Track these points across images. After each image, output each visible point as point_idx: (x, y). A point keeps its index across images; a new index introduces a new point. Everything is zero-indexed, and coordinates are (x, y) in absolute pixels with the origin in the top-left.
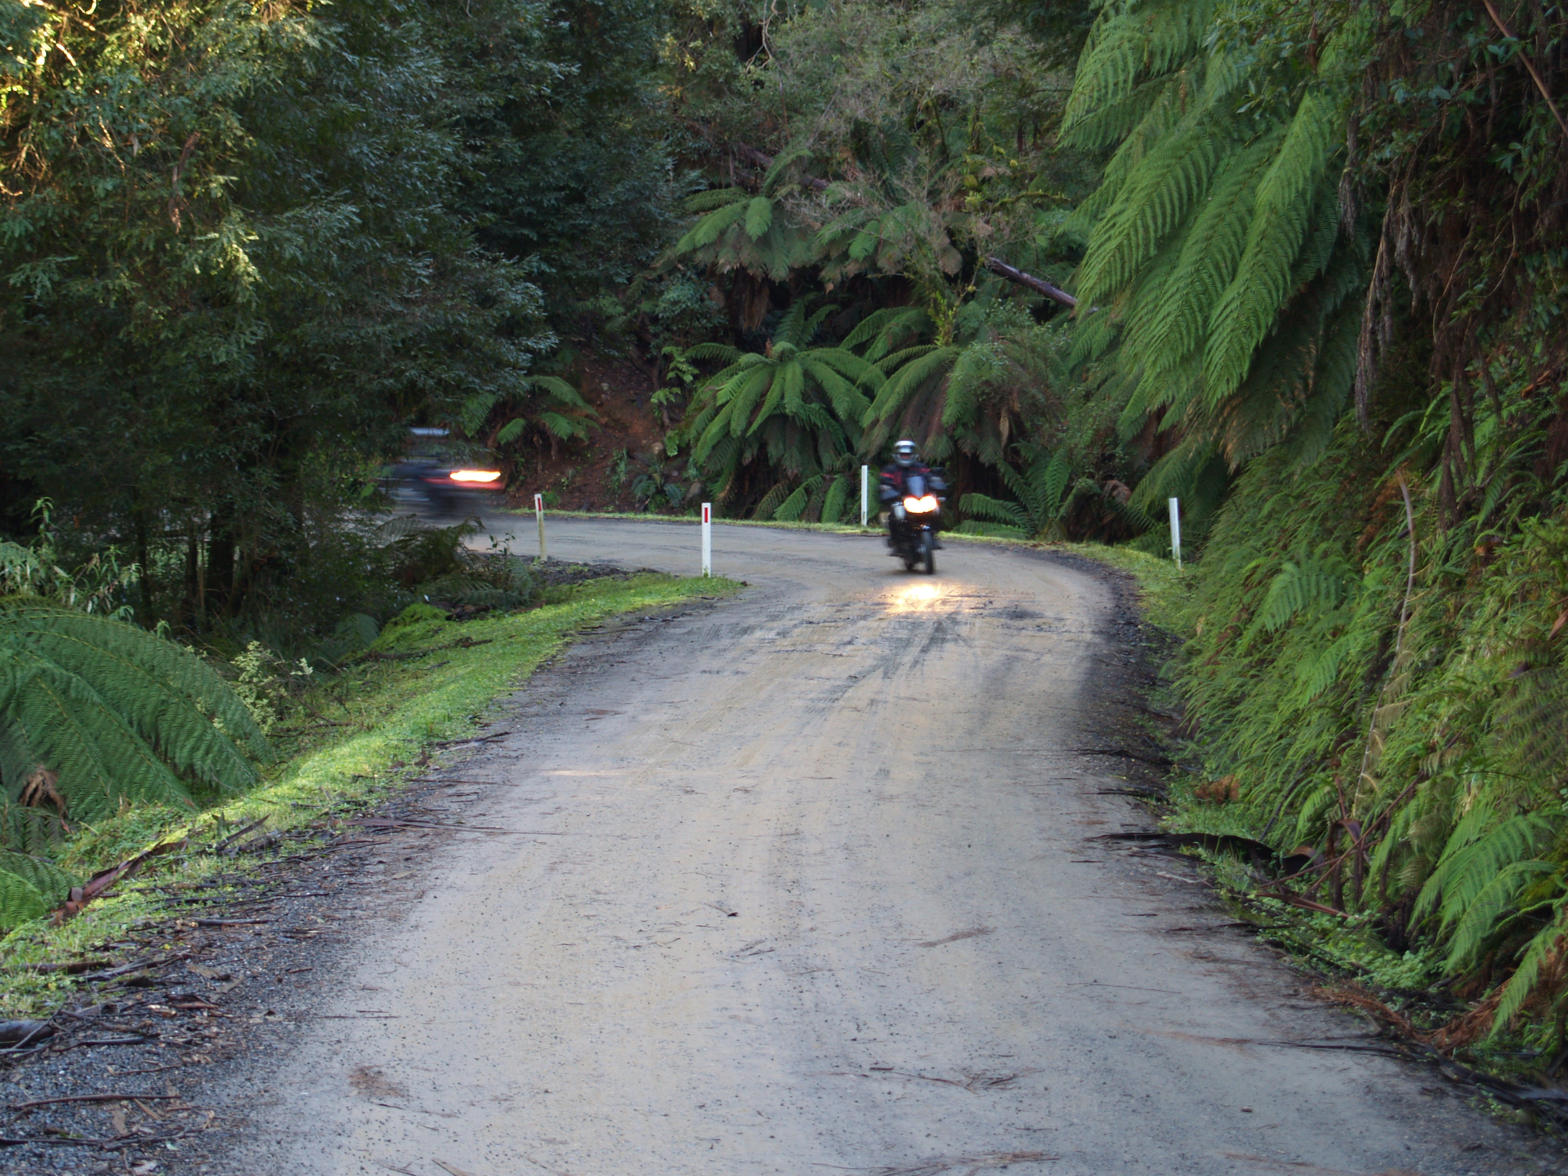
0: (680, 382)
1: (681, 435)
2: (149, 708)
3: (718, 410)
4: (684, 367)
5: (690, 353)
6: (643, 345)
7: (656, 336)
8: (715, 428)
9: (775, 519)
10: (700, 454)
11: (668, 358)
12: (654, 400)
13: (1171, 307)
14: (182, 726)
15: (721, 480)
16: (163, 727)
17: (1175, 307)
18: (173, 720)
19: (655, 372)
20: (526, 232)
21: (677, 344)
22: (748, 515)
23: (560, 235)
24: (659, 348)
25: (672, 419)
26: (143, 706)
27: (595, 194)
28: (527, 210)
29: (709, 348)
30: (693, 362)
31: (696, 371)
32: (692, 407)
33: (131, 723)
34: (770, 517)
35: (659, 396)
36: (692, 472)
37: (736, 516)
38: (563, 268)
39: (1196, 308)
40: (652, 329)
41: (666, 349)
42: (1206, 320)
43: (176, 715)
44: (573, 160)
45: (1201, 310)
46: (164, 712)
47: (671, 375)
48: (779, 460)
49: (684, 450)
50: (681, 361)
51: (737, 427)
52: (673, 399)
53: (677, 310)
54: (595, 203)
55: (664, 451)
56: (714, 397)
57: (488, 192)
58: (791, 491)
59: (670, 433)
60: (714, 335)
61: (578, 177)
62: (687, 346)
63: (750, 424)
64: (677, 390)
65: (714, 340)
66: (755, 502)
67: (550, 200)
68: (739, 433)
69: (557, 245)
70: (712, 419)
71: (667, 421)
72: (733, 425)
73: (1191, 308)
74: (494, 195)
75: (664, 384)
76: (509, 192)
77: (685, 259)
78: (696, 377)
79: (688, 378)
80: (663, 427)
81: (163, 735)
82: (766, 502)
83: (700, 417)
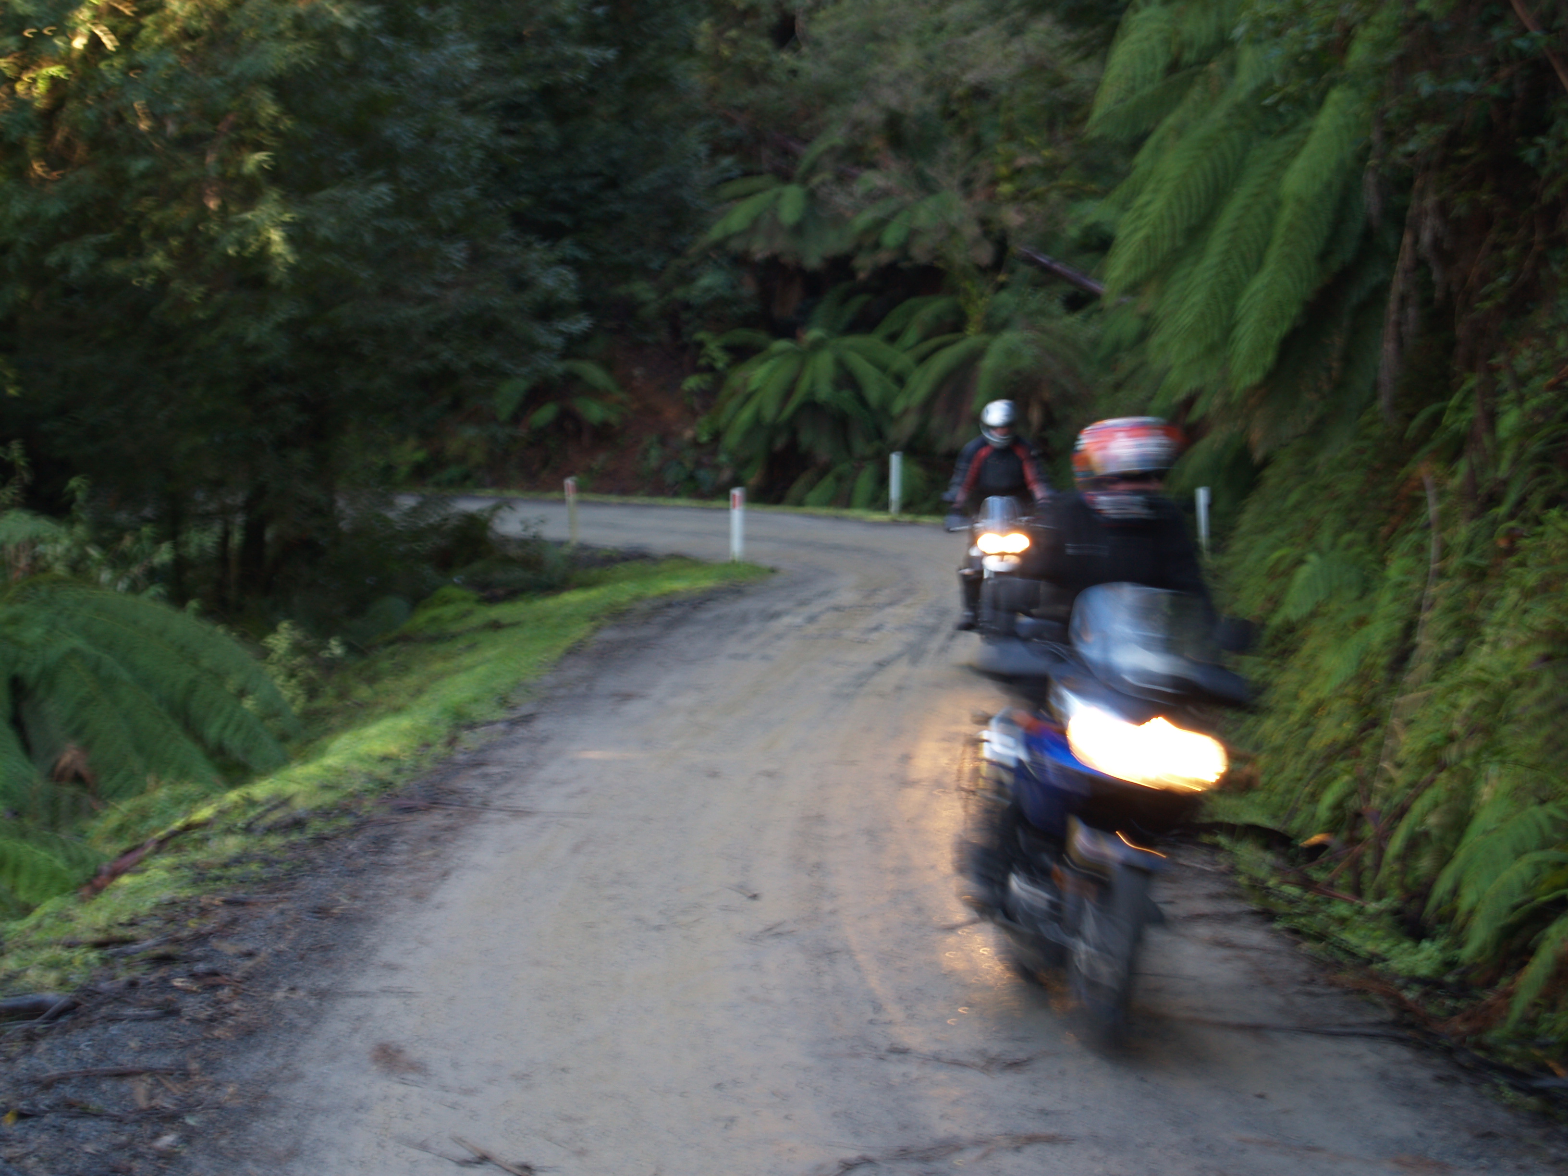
0: (710, 369)
1: (712, 422)
3: (749, 397)
4: (717, 354)
5: (723, 339)
6: (676, 331)
7: (688, 322)
8: (746, 415)
9: (805, 506)
10: (732, 440)
11: (701, 345)
12: (685, 387)
15: (752, 466)
19: (686, 358)
21: (709, 331)
22: (778, 502)
24: (691, 334)
25: (703, 407)
27: (629, 180)
28: (562, 196)
29: (741, 335)
30: (726, 349)
31: (728, 359)
32: (723, 394)
34: (801, 503)
35: (692, 382)
36: (723, 458)
37: (767, 502)
38: (597, 254)
40: (684, 316)
41: (698, 336)
44: (607, 147)
47: (703, 362)
48: (810, 448)
49: (717, 436)
50: (713, 348)
51: (769, 413)
52: (704, 386)
53: (711, 296)
54: (628, 190)
55: (695, 437)
56: (745, 384)
57: (521, 177)
58: (822, 478)
59: (701, 420)
60: (747, 322)
61: (612, 164)
62: (720, 333)
63: (782, 410)
64: (708, 377)
65: (745, 326)
66: (786, 487)
67: (584, 186)
68: (770, 419)
69: (591, 231)
70: (743, 405)
71: (698, 408)
72: (765, 411)
75: (696, 370)
76: (543, 178)
77: (719, 246)
78: (728, 364)
79: (720, 365)
80: (694, 414)
82: (796, 489)
83: (732, 405)
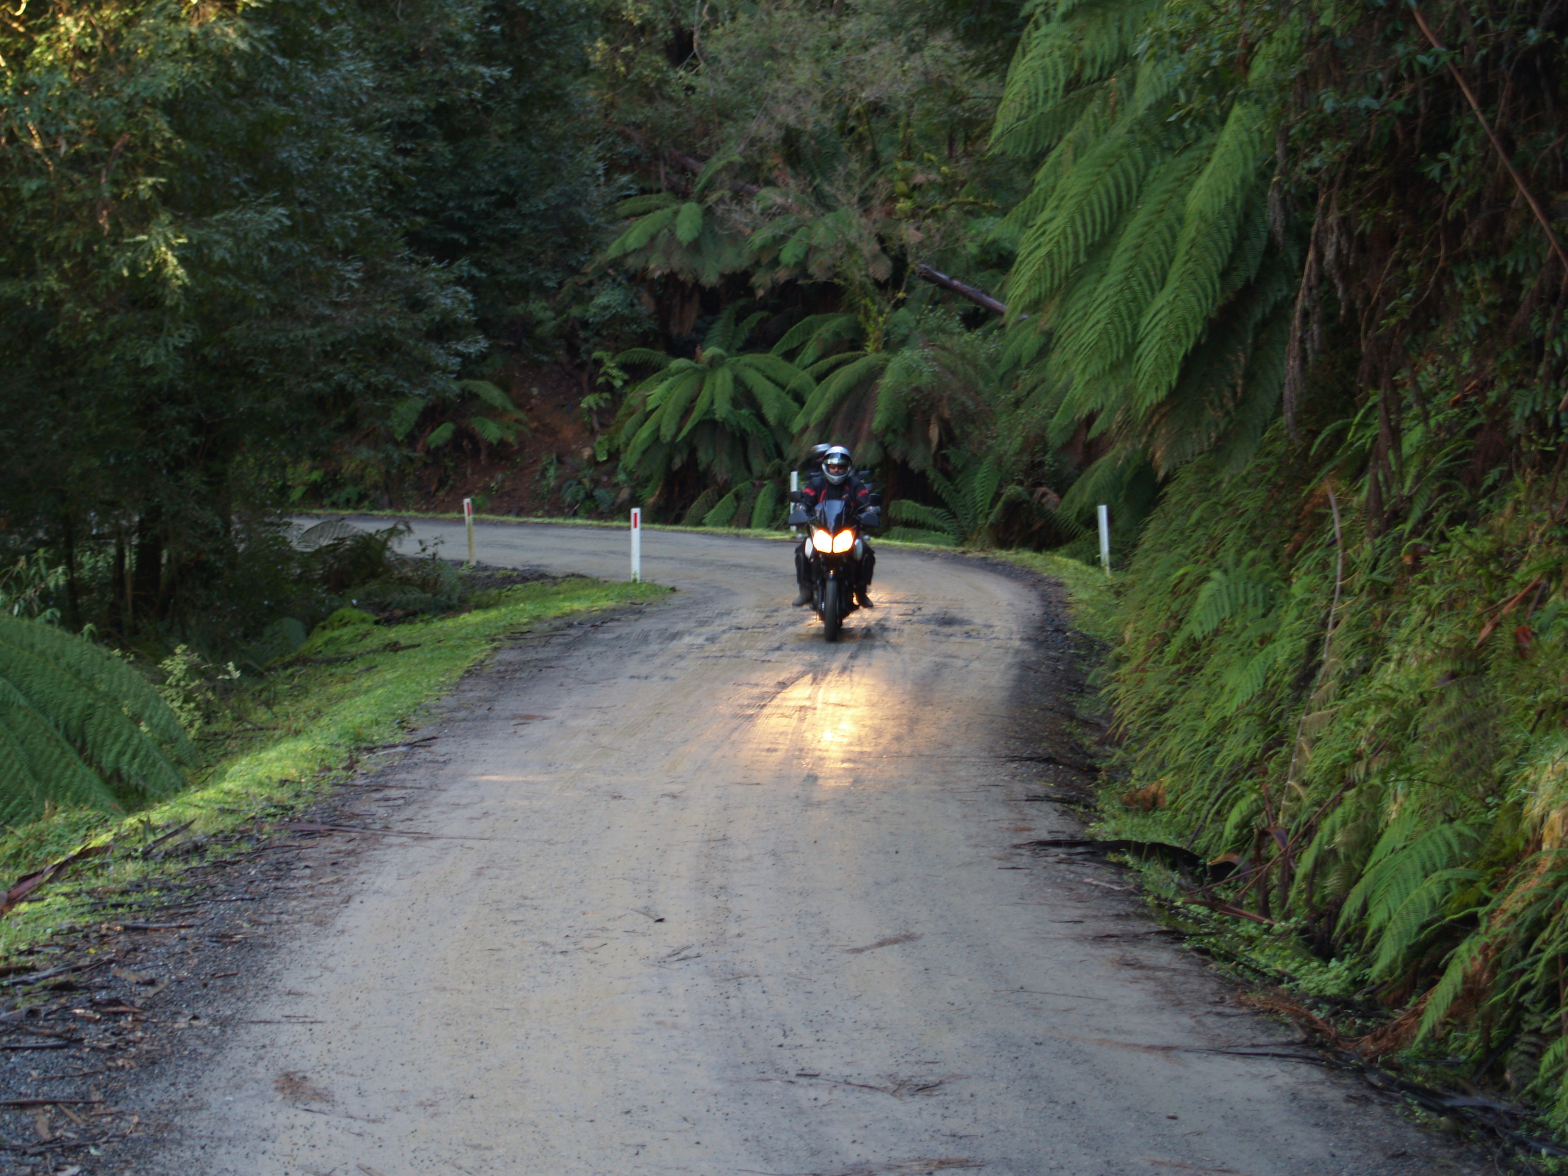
0: (609, 387)
1: (611, 440)
2: (76, 712)
3: (648, 416)
4: (615, 372)
5: (621, 358)
6: (573, 350)
7: (586, 340)
8: (644, 433)
9: (704, 525)
10: (629, 459)
11: (599, 363)
12: (584, 405)
13: (1101, 314)
14: (109, 730)
15: (651, 485)
16: (90, 731)
17: (1104, 314)
18: (100, 724)
19: (585, 377)
20: (456, 236)
21: (607, 349)
22: (677, 521)
23: (491, 239)
24: (589, 352)
25: (602, 425)
26: (70, 710)
27: (526, 198)
28: (458, 214)
29: (638, 354)
30: (624, 367)
31: (626, 377)
32: (621, 412)
33: (57, 726)
34: (700, 523)
35: (589, 401)
36: (621, 477)
37: (666, 522)
38: (494, 272)
39: (1125, 316)
40: (582, 334)
41: (596, 354)
42: (1135, 328)
43: (103, 719)
44: (504, 165)
45: (1130, 317)
46: (90, 716)
47: (601, 380)
48: (709, 466)
49: (614, 456)
50: (610, 366)
51: (667, 433)
52: (602, 404)
53: (608, 315)
54: (526, 208)
55: (593, 456)
56: (644, 402)
57: (417, 196)
58: (721, 496)
59: (600, 438)
60: (644, 340)
61: (508, 181)
62: (617, 351)
63: (680, 429)
64: (606, 395)
65: (644, 344)
66: (685, 507)
67: (480, 204)
68: (669, 438)
69: (487, 249)
70: (641, 424)
71: (596, 426)
72: (663, 430)
73: (1121, 316)
74: (424, 199)
75: (594, 389)
76: (440, 196)
77: (616, 263)
78: (626, 383)
79: (618, 383)
80: (593, 432)
81: (90, 739)
82: (695, 508)
83: (630, 423)
